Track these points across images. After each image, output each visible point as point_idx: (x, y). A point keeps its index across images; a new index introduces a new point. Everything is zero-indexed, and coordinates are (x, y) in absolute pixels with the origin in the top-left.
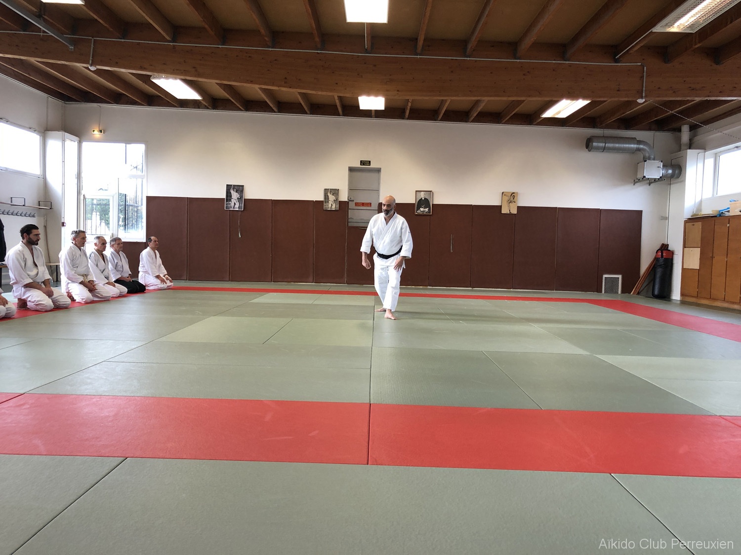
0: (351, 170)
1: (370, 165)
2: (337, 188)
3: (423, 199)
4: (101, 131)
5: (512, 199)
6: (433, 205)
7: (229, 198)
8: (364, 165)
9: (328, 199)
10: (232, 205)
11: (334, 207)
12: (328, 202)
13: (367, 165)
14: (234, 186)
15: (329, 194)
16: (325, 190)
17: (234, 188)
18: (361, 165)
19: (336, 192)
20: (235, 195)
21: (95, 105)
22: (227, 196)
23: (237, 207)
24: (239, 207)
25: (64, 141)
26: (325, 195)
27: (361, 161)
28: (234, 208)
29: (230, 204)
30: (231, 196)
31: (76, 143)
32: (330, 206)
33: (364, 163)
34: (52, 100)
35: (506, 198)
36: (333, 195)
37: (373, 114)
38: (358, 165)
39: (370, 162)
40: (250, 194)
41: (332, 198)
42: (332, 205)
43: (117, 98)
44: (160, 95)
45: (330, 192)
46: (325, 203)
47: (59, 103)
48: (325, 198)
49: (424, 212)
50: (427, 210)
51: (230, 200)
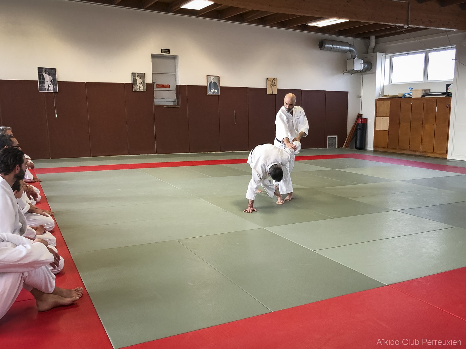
0: (154, 56)
1: (169, 53)
2: (144, 72)
3: (213, 82)
5: (273, 83)
7: (42, 80)
8: (164, 53)
9: (136, 81)
10: (46, 87)
11: (142, 88)
12: (136, 85)
13: (167, 53)
14: (46, 68)
15: (137, 78)
16: (133, 73)
17: (46, 71)
18: (162, 53)
19: (142, 76)
20: (48, 78)
22: (40, 78)
23: (52, 89)
24: (54, 89)
26: (133, 79)
27: (162, 49)
28: (48, 90)
29: (43, 86)
30: (44, 79)
32: (138, 87)
33: (164, 51)
35: (269, 83)
36: (140, 78)
38: (159, 52)
39: (169, 50)
40: (62, 77)
41: (139, 81)
42: (139, 87)
45: (138, 75)
46: (134, 85)
48: (134, 81)
49: (214, 93)
50: (216, 91)
51: (44, 83)
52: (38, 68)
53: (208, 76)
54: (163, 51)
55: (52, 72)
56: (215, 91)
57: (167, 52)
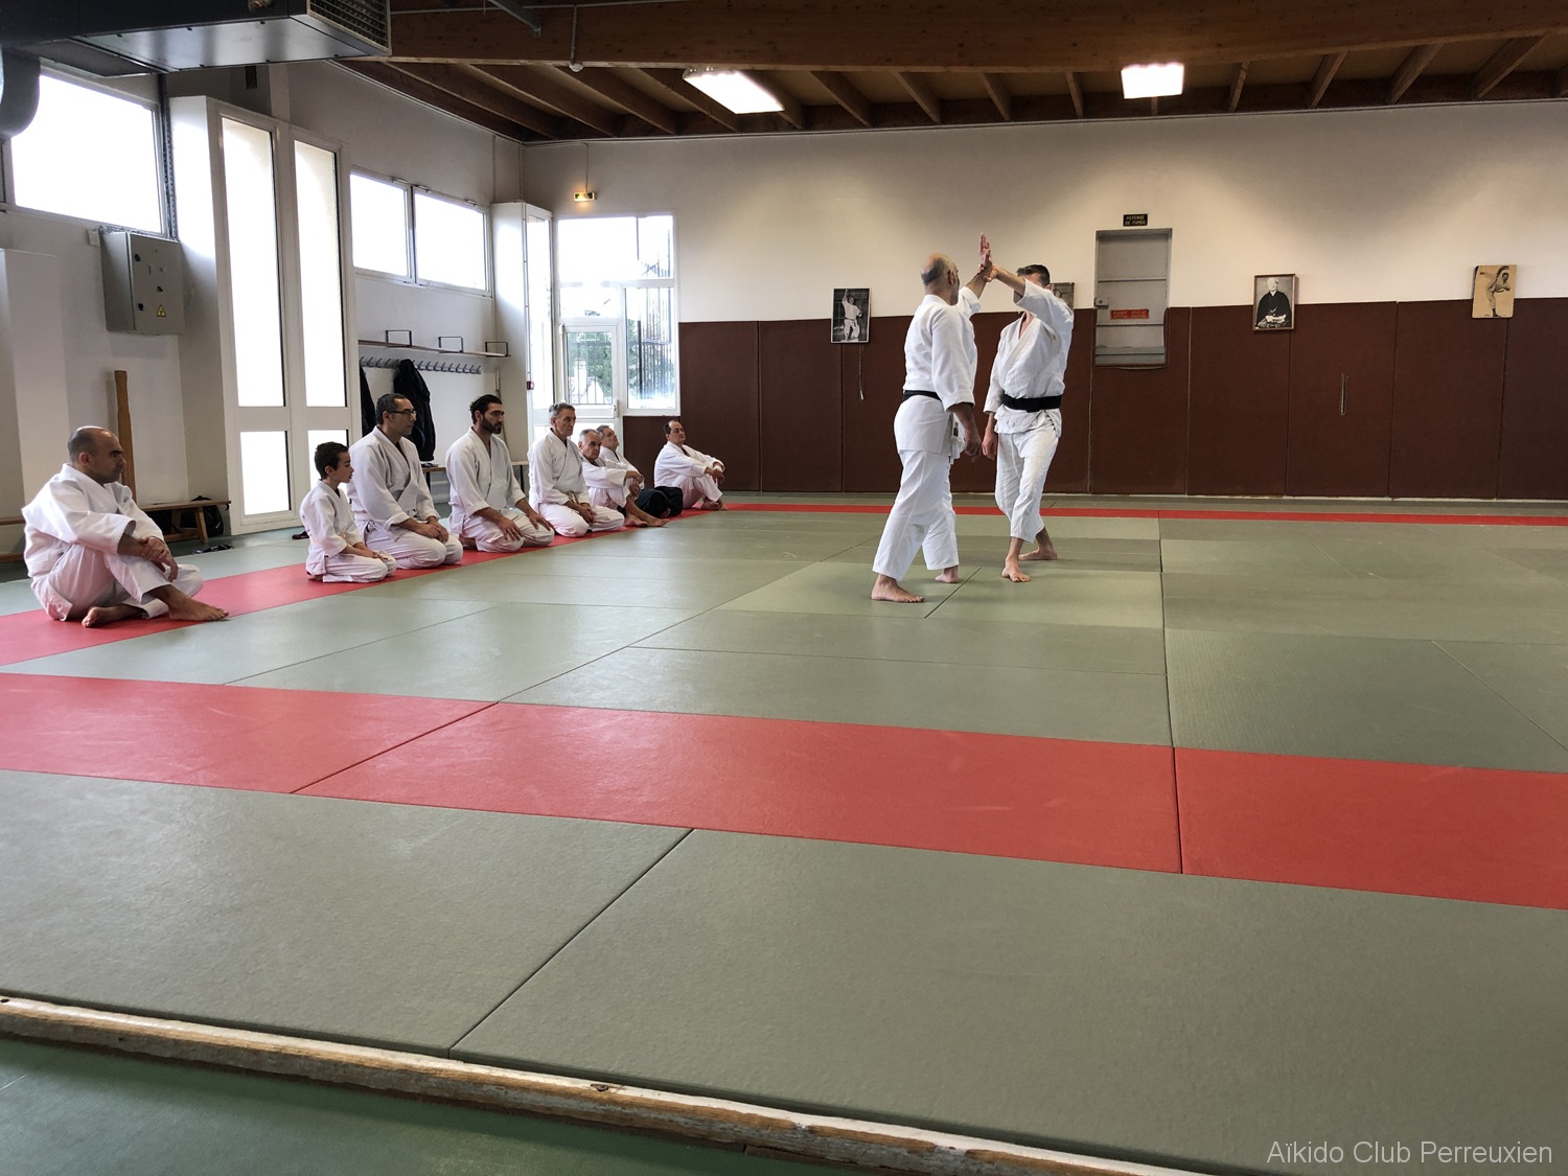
0: (1103, 237)
1: (1146, 224)
2: (1071, 282)
3: (1273, 294)
4: (590, 195)
5: (1500, 281)
6: (1296, 306)
7: (839, 318)
8: (1131, 225)
10: (847, 331)
13: (1139, 225)
14: (850, 290)
17: (848, 297)
18: (1124, 225)
19: (1067, 290)
20: (851, 311)
21: (578, 143)
23: (857, 336)
24: (860, 336)
25: (525, 220)
27: (1125, 217)
28: (849, 338)
29: (841, 330)
30: (843, 313)
31: (547, 222)
33: (1131, 221)
34: (501, 139)
35: (1484, 281)
36: (1061, 297)
37: (1154, 107)
38: (1117, 225)
39: (1146, 216)
40: (881, 308)
43: (619, 125)
44: (700, 109)
45: (1056, 290)
47: (515, 144)
49: (1274, 323)
50: (1282, 318)
51: (842, 323)
52: (835, 290)
53: (1257, 277)
54: (1129, 220)
55: (861, 297)
56: (1280, 318)
57: (1140, 222)
